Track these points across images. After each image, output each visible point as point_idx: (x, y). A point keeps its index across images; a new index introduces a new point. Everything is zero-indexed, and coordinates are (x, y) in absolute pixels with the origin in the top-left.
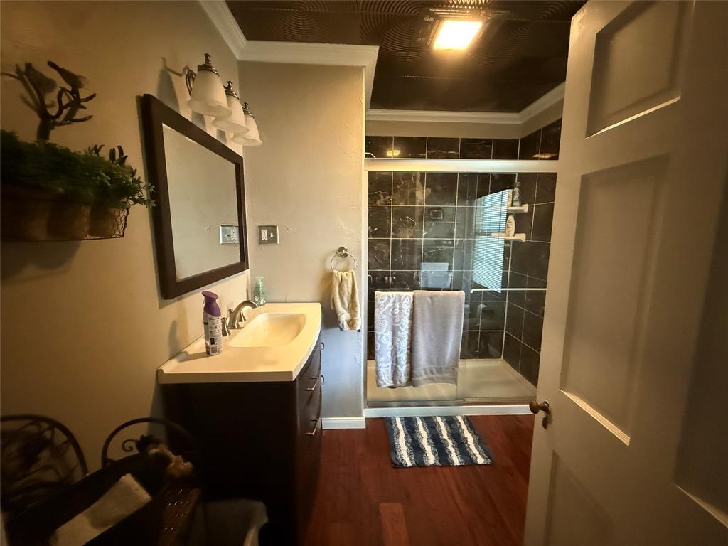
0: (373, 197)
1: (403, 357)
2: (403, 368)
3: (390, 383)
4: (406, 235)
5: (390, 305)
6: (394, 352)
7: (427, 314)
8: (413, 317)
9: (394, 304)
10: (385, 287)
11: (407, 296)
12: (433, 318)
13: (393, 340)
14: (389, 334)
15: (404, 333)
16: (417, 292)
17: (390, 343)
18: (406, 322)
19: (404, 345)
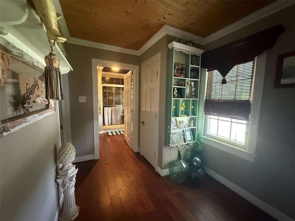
0: (103, 90)
1: (110, 119)
2: (110, 122)
3: (108, 125)
4: (111, 98)
5: (107, 110)
6: (108, 119)
7: (114, 112)
8: (111, 112)
9: (108, 110)
10: (106, 107)
11: (110, 108)
12: (115, 112)
13: (108, 116)
14: (107, 115)
15: (110, 115)
16: (112, 107)
17: (107, 117)
18: (110, 113)
19: (110, 117)
